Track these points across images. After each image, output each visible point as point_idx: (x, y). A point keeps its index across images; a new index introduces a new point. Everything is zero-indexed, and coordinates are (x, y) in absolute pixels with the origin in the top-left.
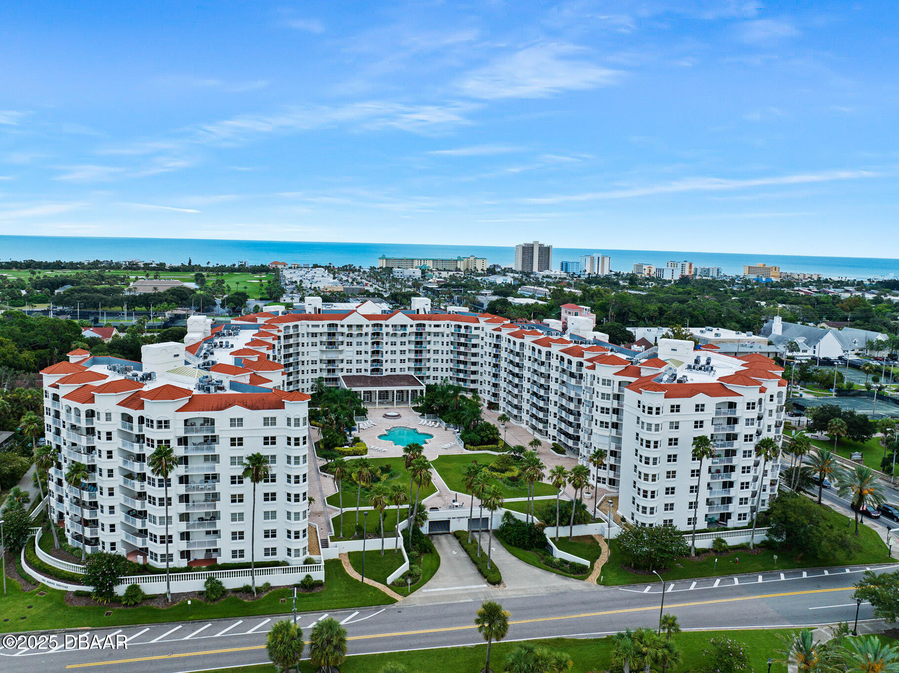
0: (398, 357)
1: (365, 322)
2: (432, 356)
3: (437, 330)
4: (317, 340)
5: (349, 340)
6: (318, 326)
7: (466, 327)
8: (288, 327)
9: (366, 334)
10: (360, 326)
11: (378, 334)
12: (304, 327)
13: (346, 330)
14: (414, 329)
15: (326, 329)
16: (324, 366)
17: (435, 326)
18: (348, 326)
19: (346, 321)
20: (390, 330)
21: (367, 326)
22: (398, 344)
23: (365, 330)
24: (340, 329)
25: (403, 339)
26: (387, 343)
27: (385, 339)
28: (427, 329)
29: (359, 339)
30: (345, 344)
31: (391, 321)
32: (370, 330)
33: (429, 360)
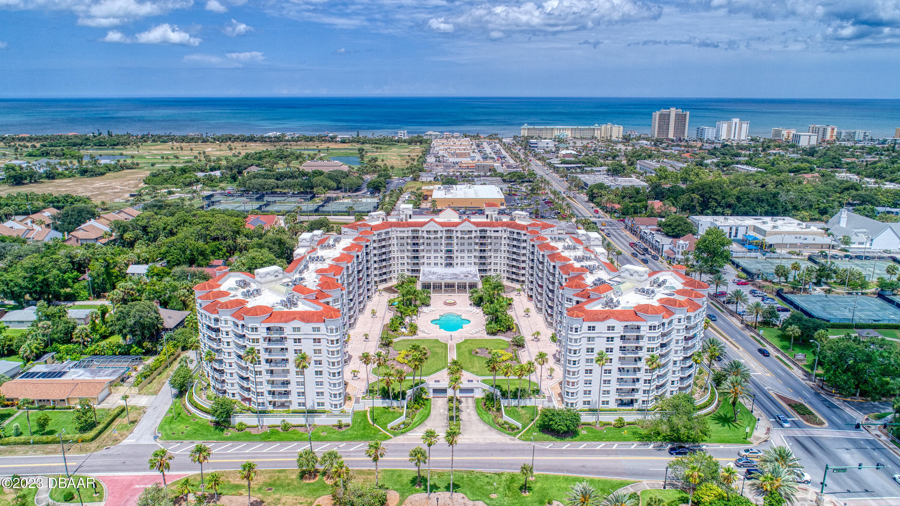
0: (466, 254)
1: (439, 228)
2: (492, 254)
3: (496, 234)
4: (404, 241)
5: (429, 241)
6: (404, 231)
7: (518, 233)
8: (382, 233)
9: (441, 238)
10: (436, 232)
11: (451, 237)
12: (395, 233)
13: (425, 235)
14: (478, 234)
15: (410, 234)
16: (410, 261)
17: (494, 231)
18: (427, 232)
19: (425, 228)
20: (459, 235)
21: (442, 231)
22: (466, 244)
23: (439, 235)
24: (420, 234)
25: (470, 241)
26: (457, 244)
27: (455, 241)
28: (488, 234)
29: (436, 241)
30: (425, 244)
31: (459, 228)
32: (444, 235)
33: (490, 257)
